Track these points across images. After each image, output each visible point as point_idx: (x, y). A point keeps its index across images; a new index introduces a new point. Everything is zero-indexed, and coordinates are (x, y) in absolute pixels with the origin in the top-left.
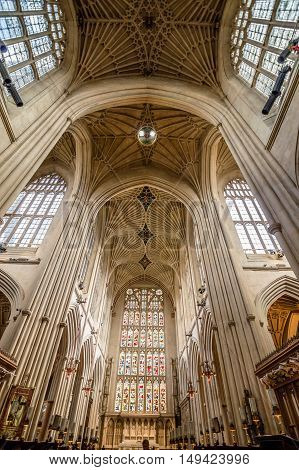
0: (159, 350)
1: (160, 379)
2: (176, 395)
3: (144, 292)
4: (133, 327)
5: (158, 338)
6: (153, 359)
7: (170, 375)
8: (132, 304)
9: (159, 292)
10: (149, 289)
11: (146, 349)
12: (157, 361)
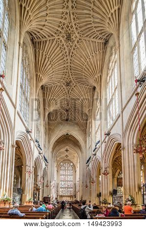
0: (71, 181)
1: (71, 188)
2: (75, 191)
3: (67, 164)
4: (64, 175)
5: (71, 178)
6: (69, 183)
7: (74, 187)
8: (63, 168)
9: (72, 164)
10: (68, 163)
11: (67, 181)
12: (71, 184)
